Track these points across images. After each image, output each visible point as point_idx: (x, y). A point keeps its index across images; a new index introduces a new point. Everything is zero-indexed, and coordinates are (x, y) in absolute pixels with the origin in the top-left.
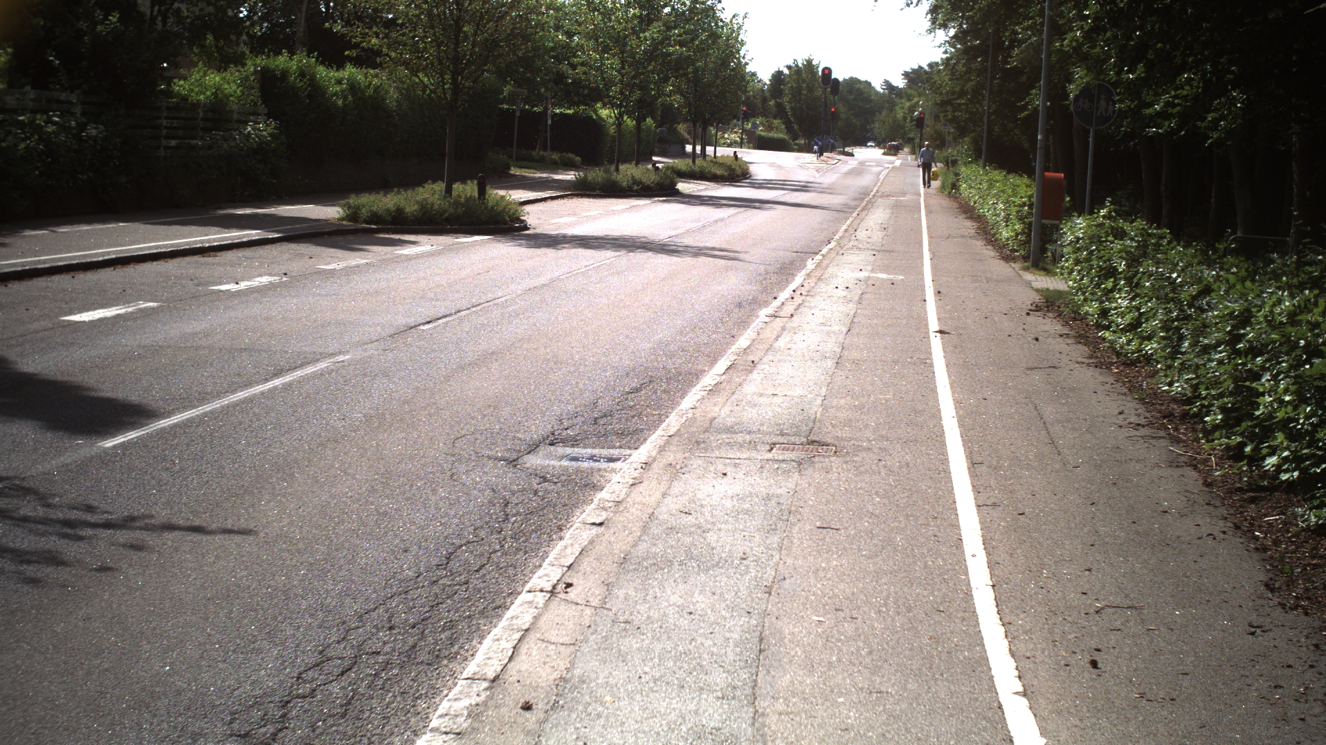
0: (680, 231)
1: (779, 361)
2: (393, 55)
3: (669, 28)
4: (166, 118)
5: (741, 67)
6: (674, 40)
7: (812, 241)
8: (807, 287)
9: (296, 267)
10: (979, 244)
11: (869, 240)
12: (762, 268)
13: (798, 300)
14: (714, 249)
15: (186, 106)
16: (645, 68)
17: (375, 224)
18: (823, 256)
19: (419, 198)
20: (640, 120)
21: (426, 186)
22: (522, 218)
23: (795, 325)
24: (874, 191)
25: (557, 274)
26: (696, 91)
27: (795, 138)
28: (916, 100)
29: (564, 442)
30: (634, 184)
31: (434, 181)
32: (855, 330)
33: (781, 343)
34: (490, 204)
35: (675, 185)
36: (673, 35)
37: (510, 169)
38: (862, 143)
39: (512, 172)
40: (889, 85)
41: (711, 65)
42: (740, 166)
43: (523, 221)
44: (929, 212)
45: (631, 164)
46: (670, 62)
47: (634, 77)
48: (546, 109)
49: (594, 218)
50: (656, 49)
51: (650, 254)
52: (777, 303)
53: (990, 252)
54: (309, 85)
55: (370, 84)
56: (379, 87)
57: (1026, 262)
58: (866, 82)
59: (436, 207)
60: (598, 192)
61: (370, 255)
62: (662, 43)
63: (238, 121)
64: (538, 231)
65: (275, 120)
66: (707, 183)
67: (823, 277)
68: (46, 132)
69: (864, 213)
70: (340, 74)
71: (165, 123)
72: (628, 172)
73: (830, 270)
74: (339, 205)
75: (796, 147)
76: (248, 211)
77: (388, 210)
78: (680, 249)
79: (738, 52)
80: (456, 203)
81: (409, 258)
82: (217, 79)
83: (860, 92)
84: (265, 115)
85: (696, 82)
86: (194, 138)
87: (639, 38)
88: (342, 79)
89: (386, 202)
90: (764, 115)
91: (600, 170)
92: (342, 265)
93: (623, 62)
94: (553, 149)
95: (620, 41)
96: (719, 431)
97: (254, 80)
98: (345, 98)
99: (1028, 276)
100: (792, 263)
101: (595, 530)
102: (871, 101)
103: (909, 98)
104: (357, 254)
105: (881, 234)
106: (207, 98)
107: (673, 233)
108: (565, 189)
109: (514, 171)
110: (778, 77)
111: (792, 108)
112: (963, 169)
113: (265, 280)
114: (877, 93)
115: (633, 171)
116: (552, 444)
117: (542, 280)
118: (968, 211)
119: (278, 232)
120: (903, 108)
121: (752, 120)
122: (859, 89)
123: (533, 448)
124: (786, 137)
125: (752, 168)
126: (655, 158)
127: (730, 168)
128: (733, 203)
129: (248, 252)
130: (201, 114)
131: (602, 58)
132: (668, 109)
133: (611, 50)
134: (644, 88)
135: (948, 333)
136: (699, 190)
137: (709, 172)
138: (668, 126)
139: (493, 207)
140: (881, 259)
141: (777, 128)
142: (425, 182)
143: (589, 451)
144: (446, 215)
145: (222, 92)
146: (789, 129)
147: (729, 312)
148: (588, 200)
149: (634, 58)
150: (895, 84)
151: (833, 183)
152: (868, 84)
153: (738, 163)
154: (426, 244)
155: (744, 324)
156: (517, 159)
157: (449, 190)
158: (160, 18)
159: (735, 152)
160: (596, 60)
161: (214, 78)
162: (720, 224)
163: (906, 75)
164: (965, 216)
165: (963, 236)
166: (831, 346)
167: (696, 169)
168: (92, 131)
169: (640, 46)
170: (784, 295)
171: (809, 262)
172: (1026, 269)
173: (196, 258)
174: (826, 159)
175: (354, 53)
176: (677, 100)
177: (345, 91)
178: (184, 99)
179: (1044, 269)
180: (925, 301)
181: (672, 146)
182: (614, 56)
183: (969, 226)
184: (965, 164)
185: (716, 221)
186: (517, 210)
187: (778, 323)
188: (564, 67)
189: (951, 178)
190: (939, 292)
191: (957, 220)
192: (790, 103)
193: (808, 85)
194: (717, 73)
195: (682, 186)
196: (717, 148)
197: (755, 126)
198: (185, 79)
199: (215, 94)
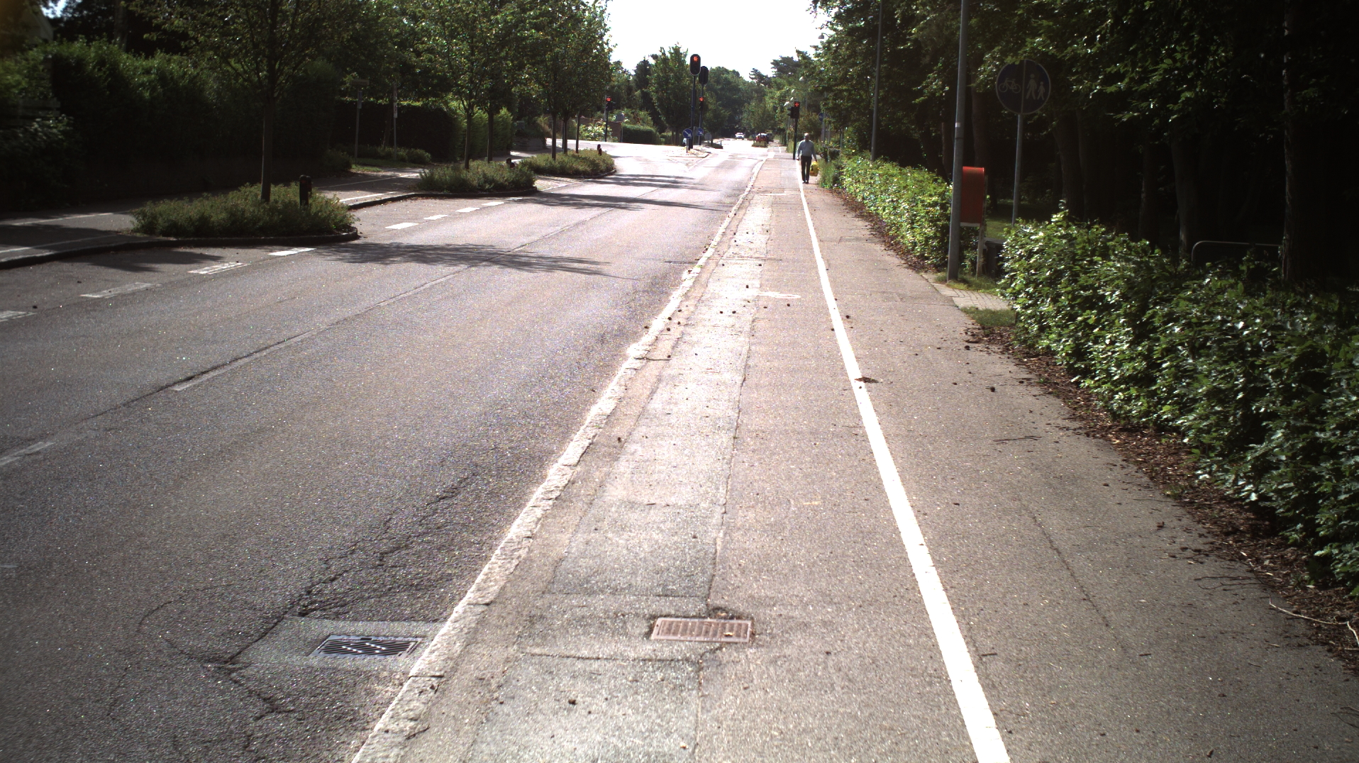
0: (535, 238)
1: (657, 436)
2: (201, 39)
3: (524, 11)
5: (603, 56)
6: (530, 23)
7: (687, 248)
8: (685, 313)
10: (879, 248)
11: (752, 246)
12: (629, 286)
13: (676, 330)
14: (571, 260)
16: (497, 54)
17: (175, 236)
18: (702, 267)
19: (231, 204)
20: (493, 111)
21: (243, 189)
22: (352, 225)
23: (673, 372)
24: (750, 186)
25: (377, 299)
26: (555, 79)
27: (662, 130)
28: (787, 88)
29: (325, 608)
30: (485, 182)
31: (252, 184)
32: (752, 381)
33: (656, 405)
34: (314, 210)
35: (533, 183)
36: (529, 18)
37: (351, 167)
38: (730, 135)
39: (353, 171)
40: (758, 75)
41: (572, 52)
42: (604, 160)
43: (353, 228)
44: (813, 210)
45: (483, 160)
46: (525, 47)
47: (485, 64)
48: (392, 101)
49: (438, 223)
50: (508, 33)
51: (496, 268)
52: (647, 338)
53: (892, 260)
54: (109, 75)
55: (184, 74)
56: (195, 77)
57: (939, 271)
58: (734, 71)
59: (247, 215)
60: (445, 192)
62: (516, 26)
63: (23, 118)
64: (369, 240)
65: (68, 115)
66: (569, 180)
67: (703, 298)
69: (741, 213)
70: (149, 63)
72: (480, 168)
73: (711, 287)
74: (131, 213)
75: (663, 140)
76: (29, 222)
77: (190, 219)
78: (534, 261)
79: (601, 37)
80: (273, 210)
81: (203, 279)
83: (728, 82)
84: (58, 109)
85: (555, 69)
87: (490, 20)
88: (151, 68)
89: (187, 209)
90: (629, 106)
91: (448, 168)
92: (116, 291)
93: (472, 48)
94: (401, 144)
95: (469, 24)
96: (567, 591)
97: (43, 70)
98: (153, 89)
99: (946, 291)
100: (665, 277)
102: (739, 90)
103: (779, 87)
104: (140, 275)
105: (764, 238)
107: (525, 241)
108: (409, 189)
109: (355, 169)
110: (643, 67)
111: (659, 99)
112: (845, 160)
113: (5, 315)
114: (745, 83)
115: (485, 168)
116: (303, 614)
117: (358, 309)
118: (856, 208)
119: (50, 248)
120: (772, 98)
121: (617, 112)
122: (726, 78)
123: (271, 626)
124: (653, 129)
125: (618, 163)
126: (513, 153)
127: (593, 163)
128: (596, 202)
131: (449, 44)
132: (526, 99)
133: (459, 34)
134: (495, 76)
135: (874, 381)
136: (558, 188)
137: (571, 167)
138: (527, 118)
139: (316, 214)
140: (768, 270)
141: (643, 120)
142: (242, 184)
143: (363, 627)
144: (261, 224)
146: (656, 121)
147: (588, 350)
148: (433, 201)
149: (485, 43)
150: (764, 73)
151: (704, 179)
152: (736, 74)
153: (602, 157)
154: (231, 261)
155: (606, 369)
156: (359, 156)
157: (266, 194)
159: (599, 146)
160: (443, 46)
162: (580, 228)
163: (776, 63)
164: (854, 214)
165: (857, 239)
166: (724, 410)
167: (557, 164)
169: (491, 29)
170: (658, 324)
171: (685, 275)
172: (942, 281)
174: (696, 152)
176: (534, 89)
177: (153, 81)
179: (964, 281)
180: (833, 330)
181: (531, 139)
182: (463, 41)
183: (861, 227)
184: (849, 156)
185: (577, 225)
186: (345, 216)
187: (652, 369)
188: (409, 55)
189: (833, 171)
190: (848, 317)
191: (845, 218)
192: (657, 92)
193: (675, 75)
194: (578, 60)
196: (580, 142)
197: (620, 118)
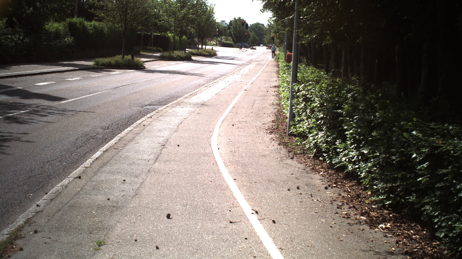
0: (189, 70)
1: (203, 94)
2: (108, 19)
3: (189, 9)
4: (44, 36)
6: (191, 13)
7: (227, 73)
8: (218, 82)
9: (85, 76)
10: (274, 74)
11: (243, 72)
12: (209, 78)
13: (214, 84)
14: (197, 74)
15: (48, 33)
16: (182, 21)
17: (103, 66)
18: (227, 76)
19: (115, 59)
20: (181, 37)
21: (117, 56)
23: (210, 88)
24: (254, 60)
25: (153, 78)
26: (199, 28)
27: (236, 43)
29: (152, 105)
30: (178, 57)
31: (119, 55)
32: (224, 90)
33: (205, 91)
34: (135, 62)
35: (191, 57)
37: (140, 52)
38: (259, 45)
41: (203, 20)
42: (213, 52)
43: (144, 66)
44: (267, 66)
45: (177, 51)
46: (189, 20)
47: (178, 24)
48: (152, 34)
49: (165, 66)
50: (185, 16)
51: (179, 75)
52: (208, 85)
54: (82, 27)
55: (99, 26)
56: (102, 27)
58: (262, 24)
59: (120, 62)
60: (167, 59)
61: (103, 74)
62: (187, 14)
63: (63, 37)
64: (148, 69)
65: (73, 37)
66: (202, 57)
67: (224, 80)
68: (15, 40)
69: (246, 66)
70: (91, 23)
71: (43, 37)
72: (177, 53)
74: (93, 61)
75: (236, 46)
76: (67, 63)
77: (107, 62)
78: (188, 74)
79: (213, 16)
80: (126, 61)
81: (114, 75)
82: (57, 25)
83: (260, 28)
84: (71, 35)
85: (199, 25)
86: (51, 42)
87: (180, 12)
88: (92, 25)
89: (106, 60)
90: (225, 36)
91: (168, 53)
92: (97, 76)
93: (175, 20)
94: (154, 46)
95: (174, 13)
96: (184, 103)
97: (67, 25)
98: (93, 30)
100: (218, 77)
101: (156, 113)
102: (263, 30)
104: (101, 73)
105: (248, 71)
106: (54, 30)
108: (157, 58)
109: (142, 53)
111: (234, 33)
113: (79, 78)
114: (266, 28)
116: (150, 105)
117: (149, 79)
119: (78, 68)
121: (221, 37)
122: (259, 26)
123: (146, 106)
124: (232, 43)
125: (217, 53)
126: (186, 49)
127: (210, 53)
128: (208, 63)
129: (71, 72)
130: (53, 35)
131: (168, 18)
132: (191, 33)
133: (171, 16)
134: (181, 27)
135: (247, 90)
136: (199, 59)
137: (203, 54)
138: (191, 39)
140: (243, 76)
141: (229, 40)
142: (116, 55)
143: (157, 107)
144: (123, 64)
145: (59, 29)
146: (233, 40)
148: (164, 61)
149: (179, 18)
153: (213, 51)
154: (117, 72)
156: (142, 49)
157: (123, 57)
158: (42, 8)
159: (212, 48)
160: (167, 19)
161: (56, 25)
162: (202, 68)
165: (272, 72)
166: (217, 92)
167: (199, 53)
168: (27, 40)
169: (180, 15)
171: (223, 77)
173: (59, 74)
174: (242, 50)
175: (97, 18)
176: (193, 31)
178: (47, 30)
180: (247, 85)
181: (193, 45)
182: (172, 18)
183: (276, 70)
186: (142, 64)
188: (157, 21)
190: (252, 83)
191: (274, 68)
192: (233, 31)
193: (239, 26)
194: (206, 22)
195: (193, 58)
196: (207, 46)
197: (222, 39)
198: (47, 25)
199: (57, 30)
